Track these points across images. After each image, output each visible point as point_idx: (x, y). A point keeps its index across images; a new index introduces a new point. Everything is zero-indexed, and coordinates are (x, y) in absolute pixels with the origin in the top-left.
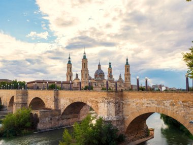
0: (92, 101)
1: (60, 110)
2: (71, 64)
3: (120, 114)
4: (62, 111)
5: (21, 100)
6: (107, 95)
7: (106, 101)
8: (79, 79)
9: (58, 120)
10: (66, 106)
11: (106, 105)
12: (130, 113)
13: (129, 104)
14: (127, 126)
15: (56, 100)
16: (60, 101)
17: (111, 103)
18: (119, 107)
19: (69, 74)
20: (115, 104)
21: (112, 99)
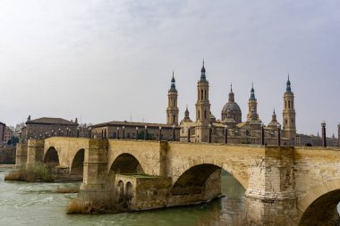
0: (234, 164)
1: (170, 178)
2: (176, 91)
3: (290, 190)
4: (175, 180)
5: (96, 157)
6: (266, 152)
7: (264, 163)
8: (191, 121)
9: (167, 196)
10: (182, 171)
11: (264, 171)
12: (308, 187)
13: (307, 171)
14: (303, 211)
15: (165, 160)
16: (170, 162)
17: (272, 168)
18: (288, 175)
19: (173, 111)
20: (281, 169)
21: (275, 161)
